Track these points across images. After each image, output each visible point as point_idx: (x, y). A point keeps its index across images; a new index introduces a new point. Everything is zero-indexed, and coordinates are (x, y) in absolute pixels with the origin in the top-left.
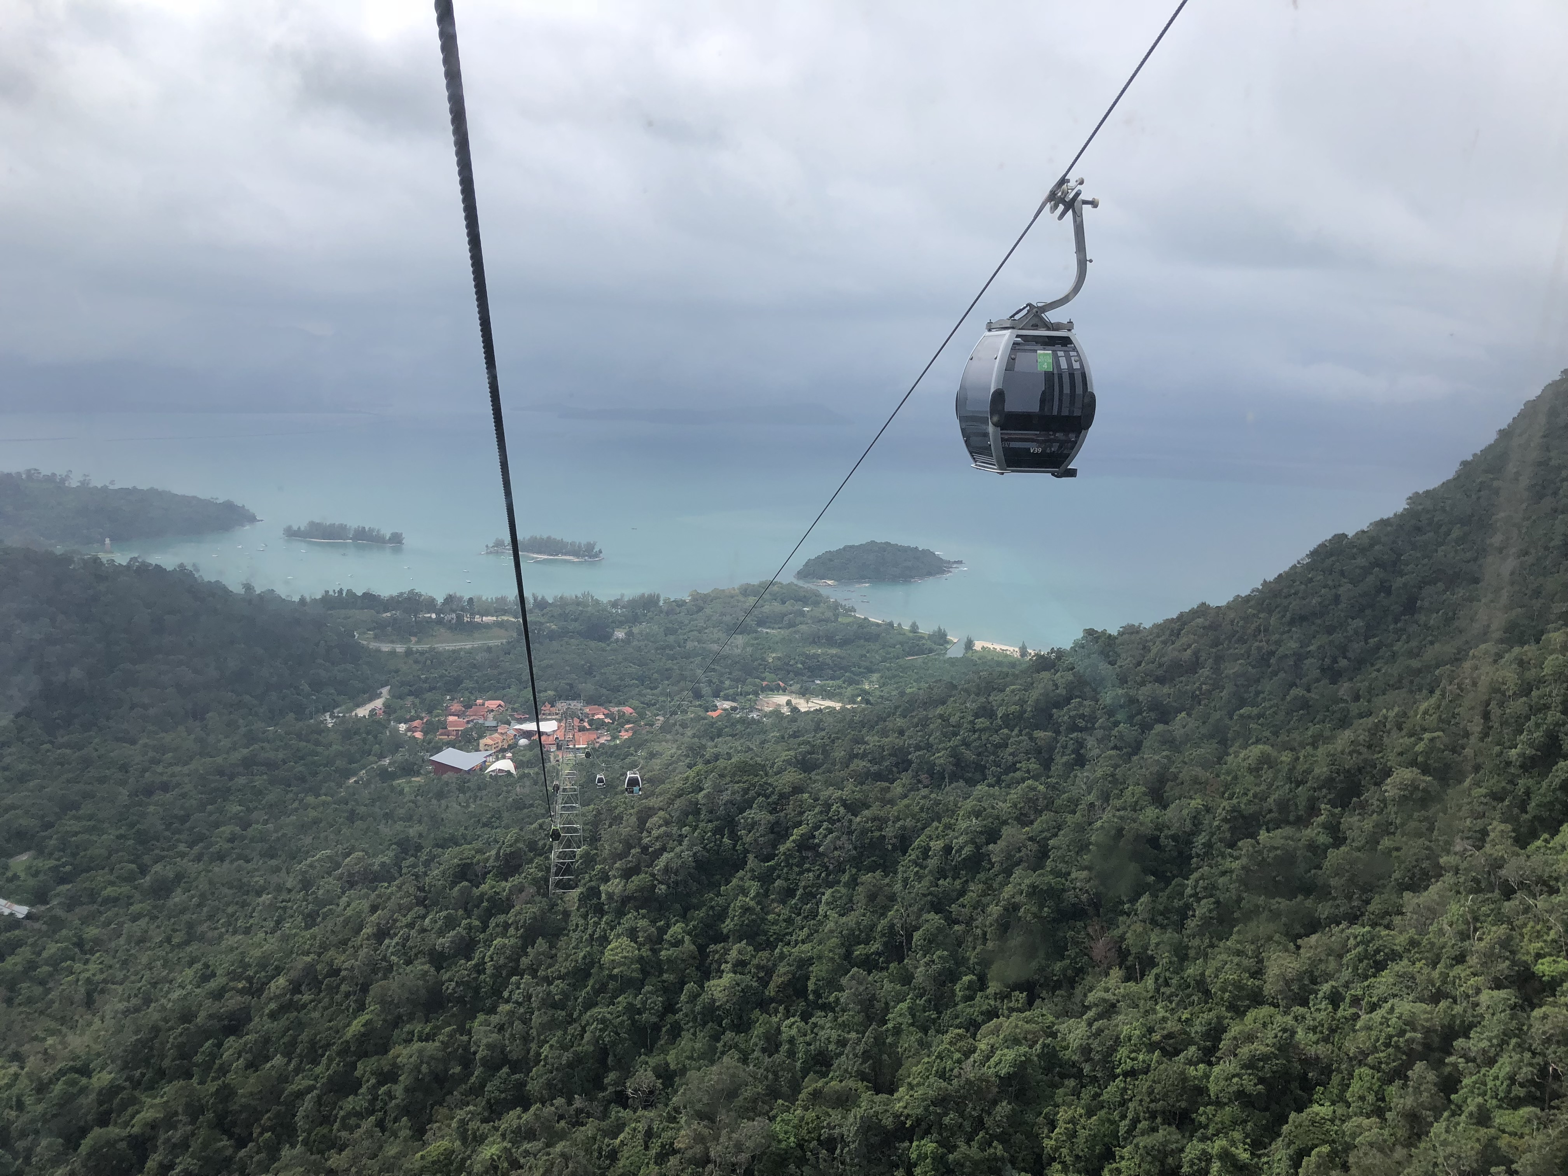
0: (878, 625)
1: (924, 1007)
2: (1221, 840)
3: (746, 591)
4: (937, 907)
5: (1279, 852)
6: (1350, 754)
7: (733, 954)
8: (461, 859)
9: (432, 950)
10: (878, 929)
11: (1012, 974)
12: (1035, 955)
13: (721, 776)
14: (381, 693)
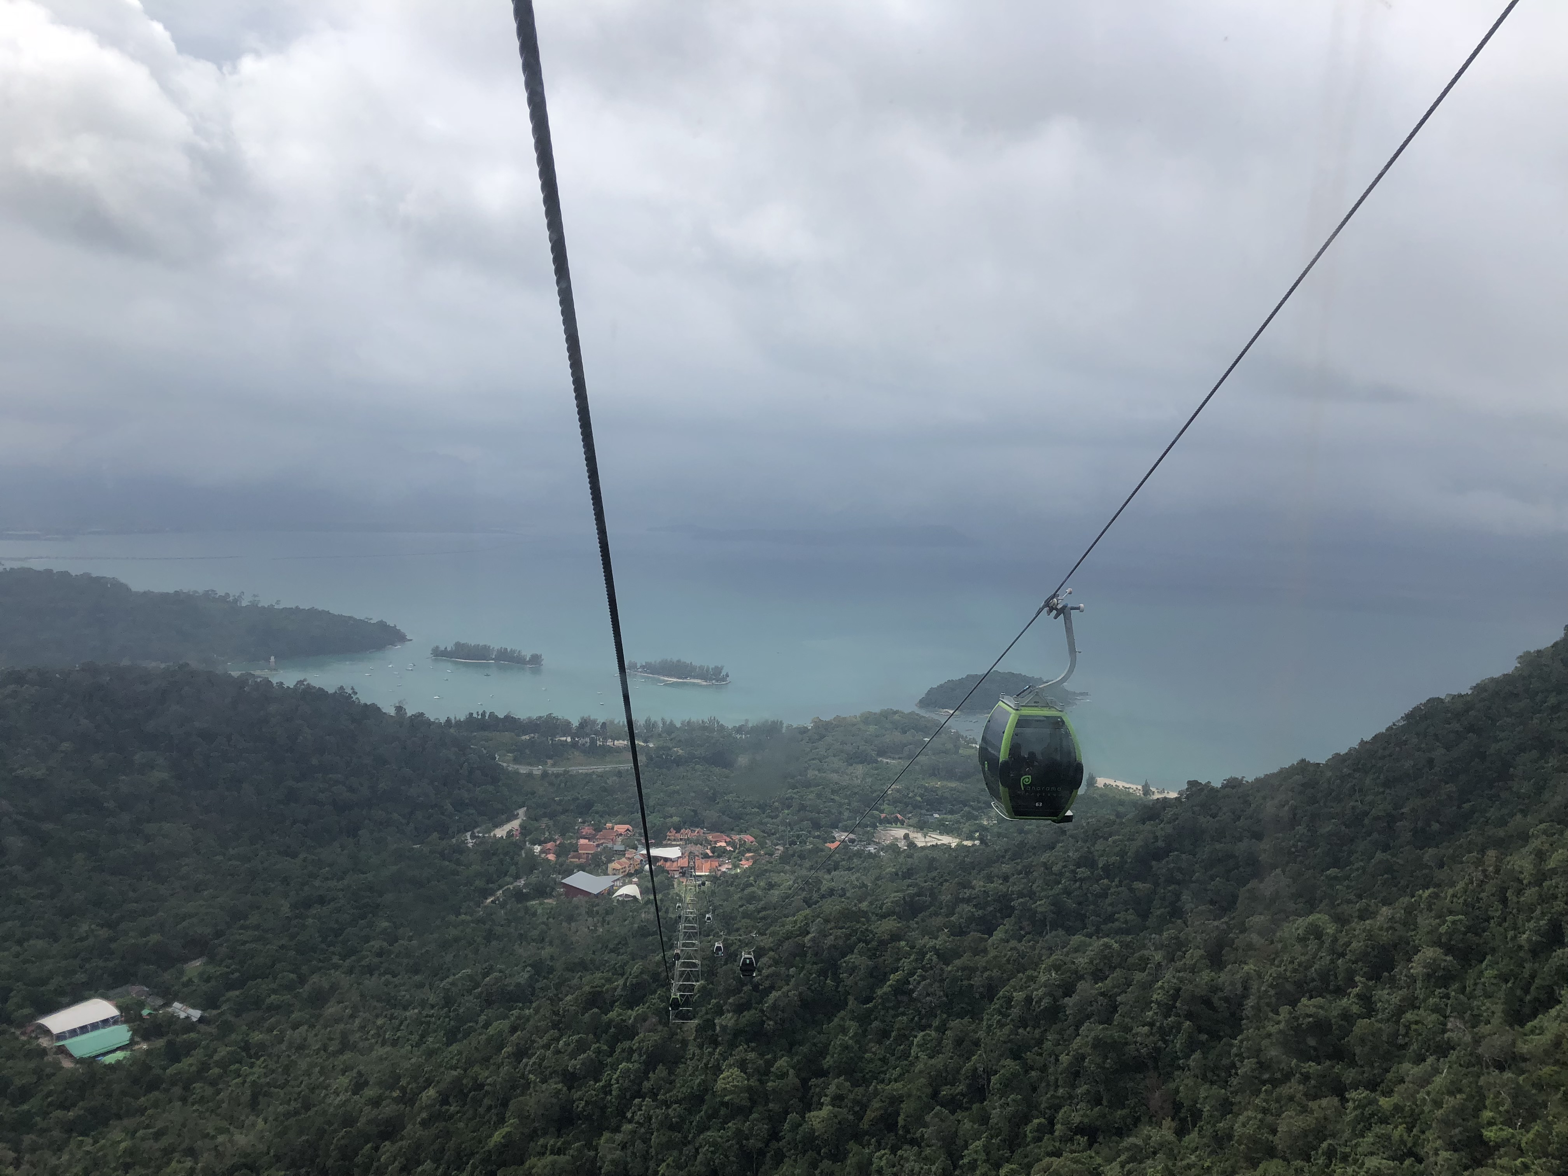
1: (999, 1146)
2: (1268, 1005)
3: (868, 718)
4: (1016, 1055)
5: (1311, 1019)
6: (1387, 930)
7: (832, 1089)
8: (592, 987)
9: (565, 1070)
10: (963, 1071)
11: (1076, 1118)
12: (1098, 1102)
13: (827, 921)
14: (518, 814)
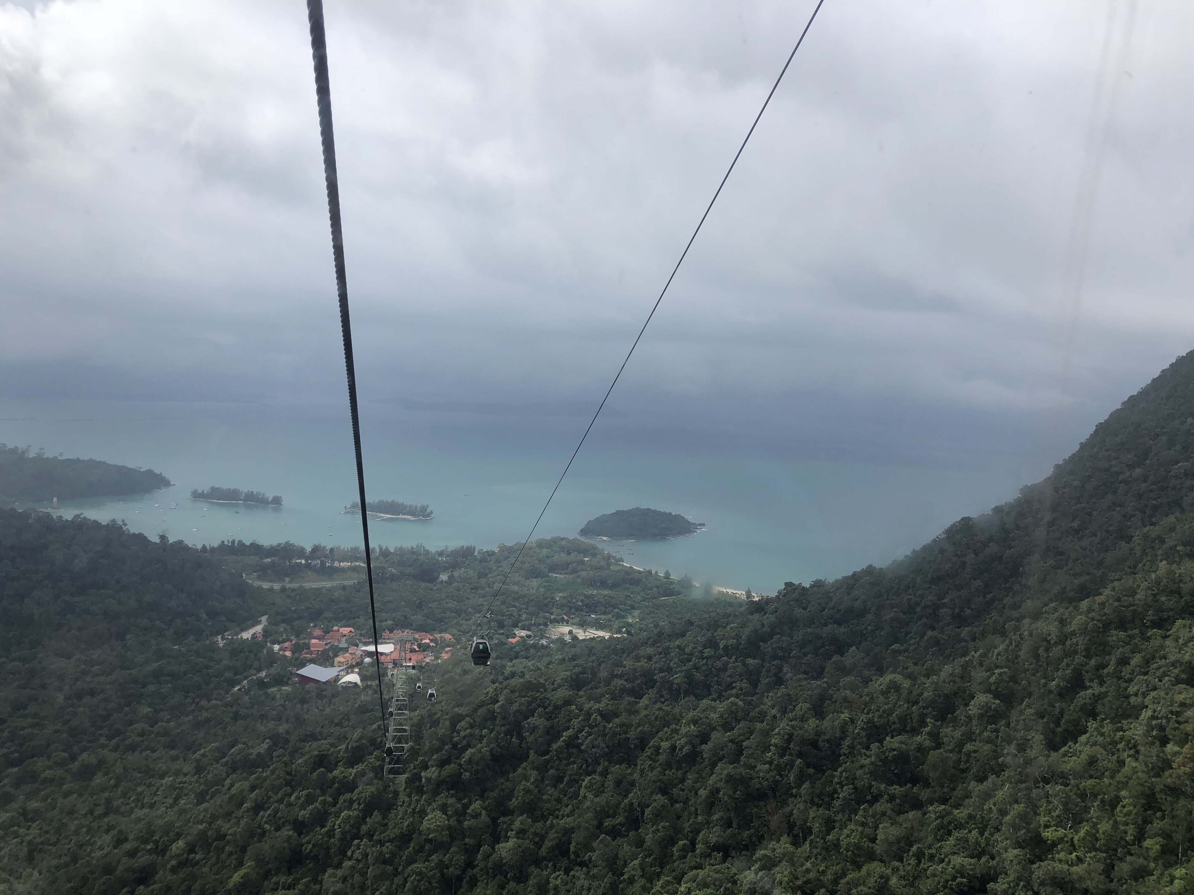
0: (640, 572)
1: (652, 864)
2: (860, 744)
3: (541, 544)
4: (664, 791)
5: (895, 752)
6: (949, 682)
7: (517, 824)
8: (320, 751)
9: (296, 820)
10: (622, 806)
11: (713, 839)
12: (730, 826)
13: (512, 692)
14: (261, 621)
